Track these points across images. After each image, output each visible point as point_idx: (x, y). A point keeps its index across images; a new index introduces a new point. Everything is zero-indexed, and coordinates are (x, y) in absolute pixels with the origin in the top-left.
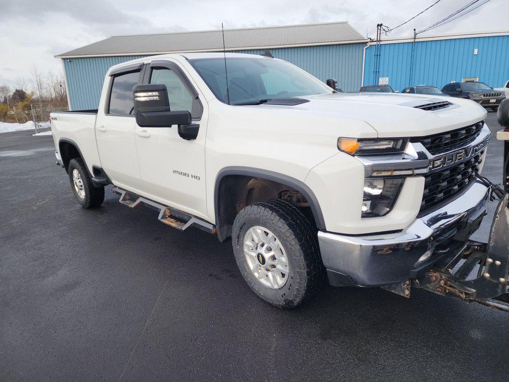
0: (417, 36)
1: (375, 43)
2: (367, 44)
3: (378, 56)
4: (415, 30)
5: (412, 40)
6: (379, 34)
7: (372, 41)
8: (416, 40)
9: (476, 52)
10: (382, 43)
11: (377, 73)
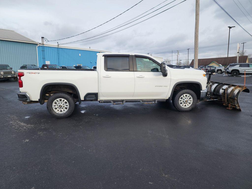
0: (59, 45)
1: (41, 45)
2: (38, 45)
3: (43, 51)
4: (58, 43)
5: (57, 47)
6: (43, 41)
7: (40, 44)
8: (59, 47)
9: (80, 55)
10: (44, 45)
11: (44, 59)
